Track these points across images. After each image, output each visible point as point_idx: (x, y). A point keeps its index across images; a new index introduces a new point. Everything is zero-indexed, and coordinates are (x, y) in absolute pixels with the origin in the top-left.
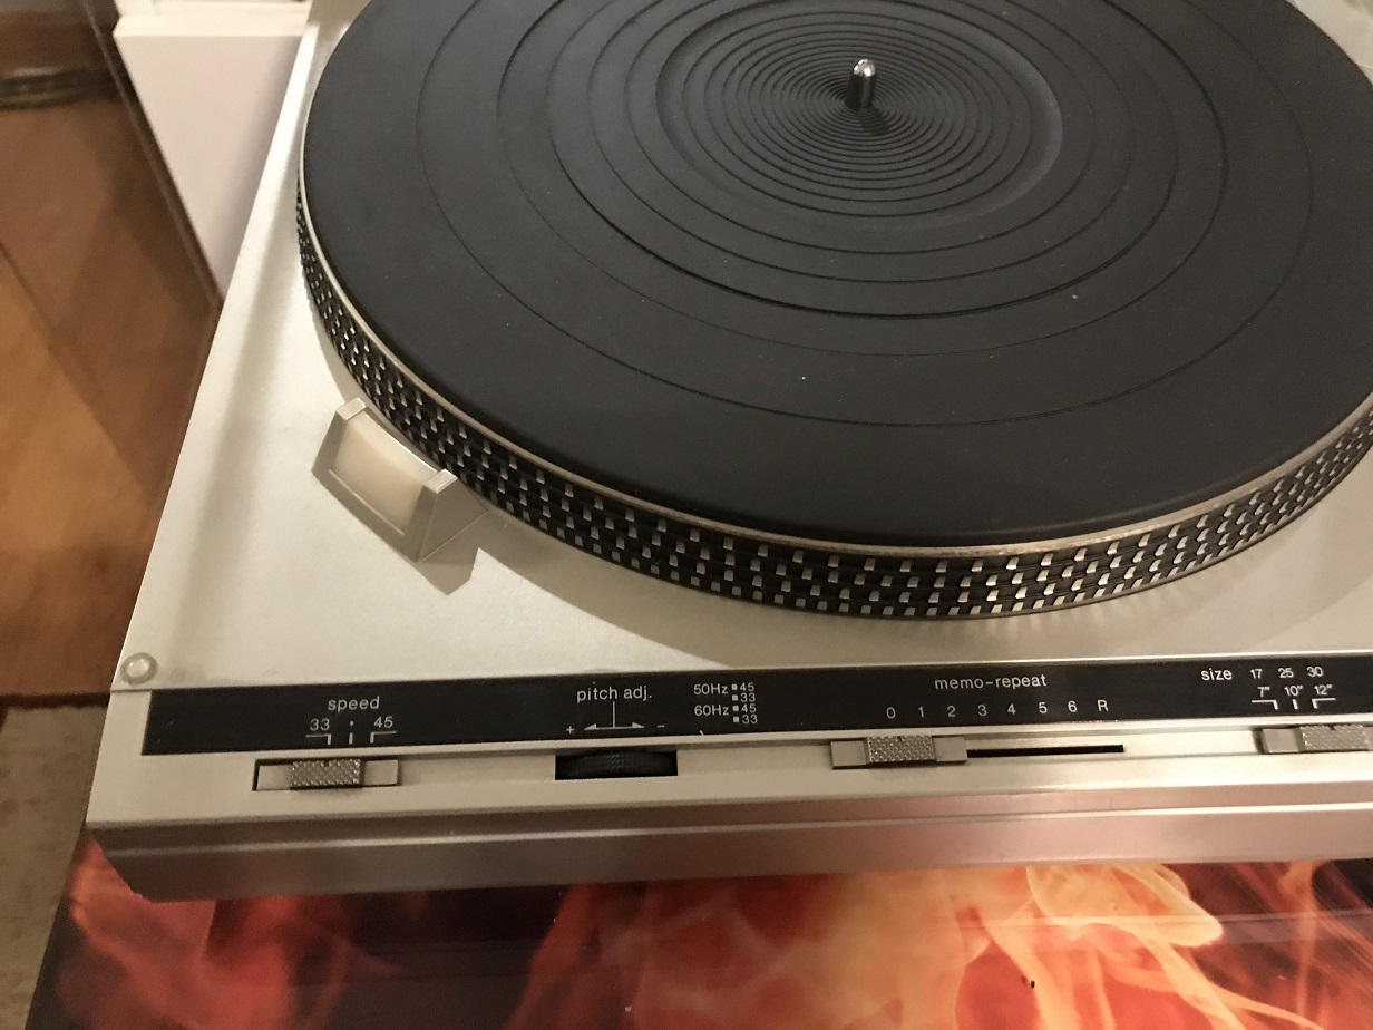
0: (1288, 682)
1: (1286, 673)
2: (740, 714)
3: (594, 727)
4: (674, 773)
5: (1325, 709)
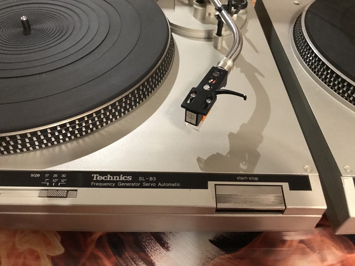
1: (55, 176)
5: (62, 186)
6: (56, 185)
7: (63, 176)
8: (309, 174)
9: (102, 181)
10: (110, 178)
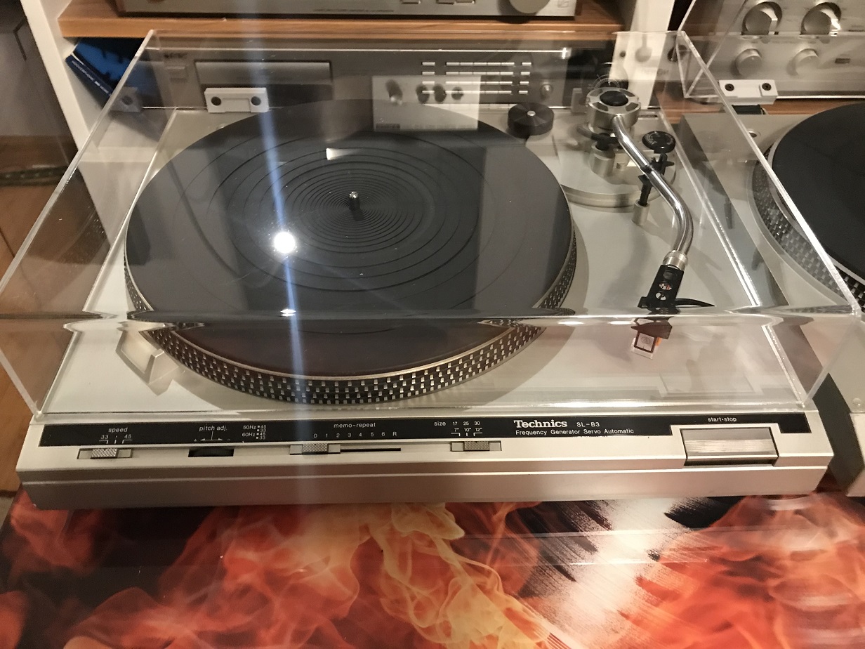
0: (466, 427)
1: (466, 423)
2: (259, 436)
3: (204, 440)
4: (232, 455)
5: (477, 436)
6: (471, 436)
7: (477, 423)
8: (805, 412)
9: (529, 429)
10: (539, 425)
